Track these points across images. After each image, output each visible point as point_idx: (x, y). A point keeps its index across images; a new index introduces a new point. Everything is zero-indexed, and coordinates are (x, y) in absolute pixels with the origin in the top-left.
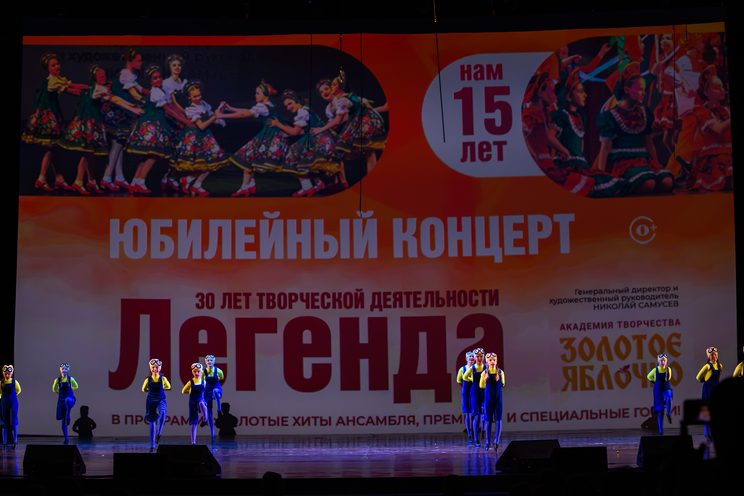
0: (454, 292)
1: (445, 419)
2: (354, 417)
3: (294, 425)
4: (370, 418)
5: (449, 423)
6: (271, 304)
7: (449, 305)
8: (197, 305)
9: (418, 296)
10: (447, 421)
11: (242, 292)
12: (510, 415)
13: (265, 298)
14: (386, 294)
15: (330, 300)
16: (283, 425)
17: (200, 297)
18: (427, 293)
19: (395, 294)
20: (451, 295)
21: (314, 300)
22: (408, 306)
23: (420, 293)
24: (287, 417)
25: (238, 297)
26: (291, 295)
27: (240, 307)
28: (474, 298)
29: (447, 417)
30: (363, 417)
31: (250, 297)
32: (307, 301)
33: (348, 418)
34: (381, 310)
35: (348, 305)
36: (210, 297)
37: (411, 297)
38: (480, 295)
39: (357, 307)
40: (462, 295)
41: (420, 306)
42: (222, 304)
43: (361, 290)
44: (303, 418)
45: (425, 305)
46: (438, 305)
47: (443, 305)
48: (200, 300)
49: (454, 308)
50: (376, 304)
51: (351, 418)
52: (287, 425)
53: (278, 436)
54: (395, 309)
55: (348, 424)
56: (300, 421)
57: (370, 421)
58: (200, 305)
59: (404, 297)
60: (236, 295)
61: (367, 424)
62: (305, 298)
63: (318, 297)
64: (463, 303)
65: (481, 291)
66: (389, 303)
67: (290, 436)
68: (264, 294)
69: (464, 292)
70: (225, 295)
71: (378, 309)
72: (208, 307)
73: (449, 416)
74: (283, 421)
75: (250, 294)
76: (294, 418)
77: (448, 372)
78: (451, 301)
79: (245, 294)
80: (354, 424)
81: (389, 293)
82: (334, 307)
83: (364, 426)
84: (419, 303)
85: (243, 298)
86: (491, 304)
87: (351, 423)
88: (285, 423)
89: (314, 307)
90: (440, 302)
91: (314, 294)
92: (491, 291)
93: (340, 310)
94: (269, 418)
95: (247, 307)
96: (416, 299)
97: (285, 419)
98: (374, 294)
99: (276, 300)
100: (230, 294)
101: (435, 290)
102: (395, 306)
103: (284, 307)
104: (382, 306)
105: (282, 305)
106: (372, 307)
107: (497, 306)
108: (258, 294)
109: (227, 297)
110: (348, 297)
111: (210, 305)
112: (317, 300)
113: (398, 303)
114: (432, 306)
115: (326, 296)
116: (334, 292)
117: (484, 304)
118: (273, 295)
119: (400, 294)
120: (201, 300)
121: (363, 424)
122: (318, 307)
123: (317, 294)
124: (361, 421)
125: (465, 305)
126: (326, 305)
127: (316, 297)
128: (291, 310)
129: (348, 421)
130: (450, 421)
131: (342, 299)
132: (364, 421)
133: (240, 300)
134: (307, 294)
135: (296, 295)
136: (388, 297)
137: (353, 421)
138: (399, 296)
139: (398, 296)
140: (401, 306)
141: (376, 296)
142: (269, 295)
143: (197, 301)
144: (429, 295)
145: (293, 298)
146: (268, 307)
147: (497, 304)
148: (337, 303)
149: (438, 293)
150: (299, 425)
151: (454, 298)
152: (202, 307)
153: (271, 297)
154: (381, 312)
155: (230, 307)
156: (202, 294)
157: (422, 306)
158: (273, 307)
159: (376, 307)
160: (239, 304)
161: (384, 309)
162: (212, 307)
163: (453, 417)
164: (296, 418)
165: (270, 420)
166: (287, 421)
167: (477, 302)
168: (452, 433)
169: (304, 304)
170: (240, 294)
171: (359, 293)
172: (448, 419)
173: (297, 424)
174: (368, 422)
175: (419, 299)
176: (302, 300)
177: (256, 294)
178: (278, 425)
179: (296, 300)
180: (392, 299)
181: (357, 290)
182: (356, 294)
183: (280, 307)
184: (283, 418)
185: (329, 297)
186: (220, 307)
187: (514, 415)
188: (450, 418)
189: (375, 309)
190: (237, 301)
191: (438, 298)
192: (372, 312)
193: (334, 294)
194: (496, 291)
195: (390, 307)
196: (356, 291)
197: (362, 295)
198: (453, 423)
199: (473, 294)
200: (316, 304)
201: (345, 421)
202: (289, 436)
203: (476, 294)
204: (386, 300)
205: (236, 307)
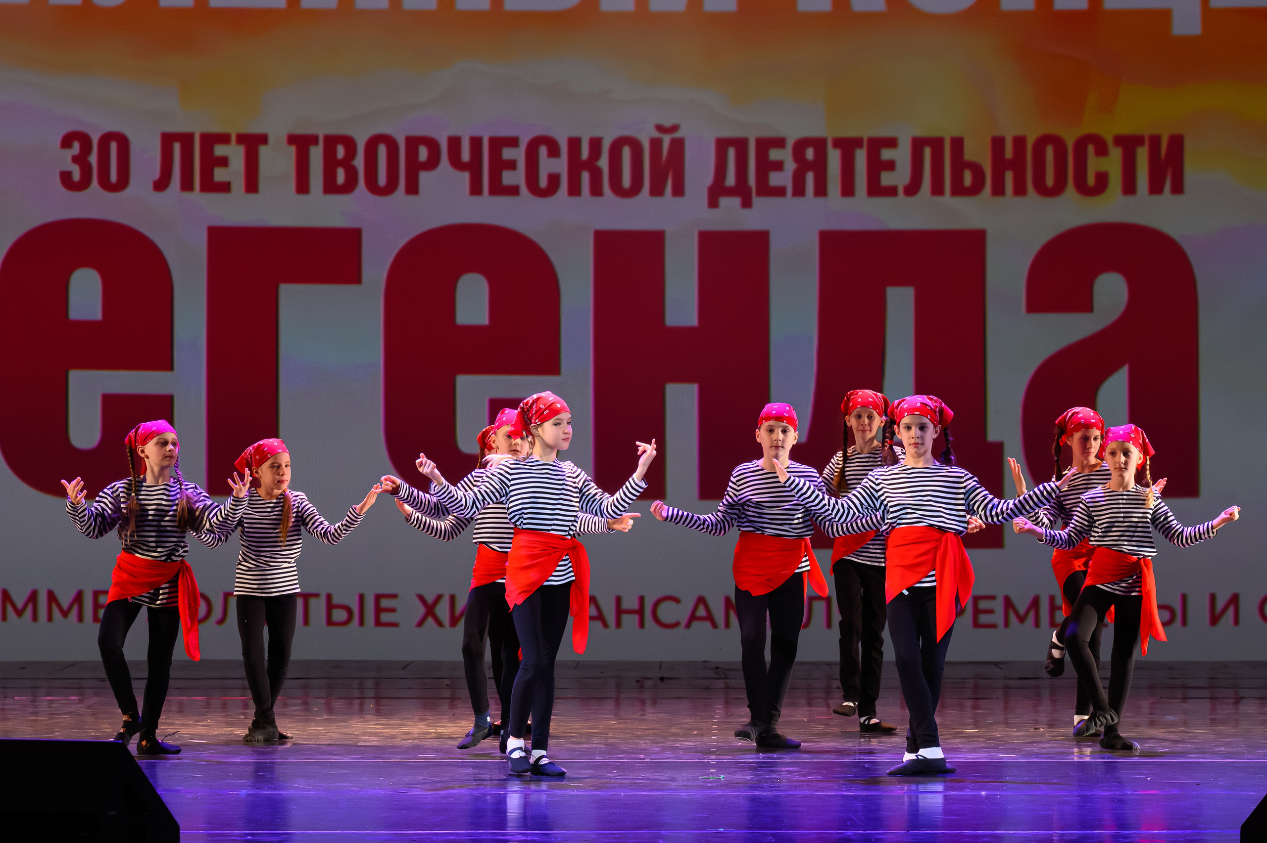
0: (1019, 142)
1: (977, 612)
2: (641, 599)
3: (420, 624)
4: (701, 600)
5: (993, 626)
6: (341, 176)
7: (998, 190)
8: (66, 177)
9: (886, 154)
10: (983, 619)
11: (233, 131)
12: (1219, 606)
13: (316, 154)
14: (765, 145)
15: (560, 165)
16: (378, 623)
17: (76, 146)
18: (918, 144)
19: (800, 146)
20: (1009, 153)
21: (500, 165)
22: (848, 190)
23: (891, 143)
24: (394, 596)
25: (220, 150)
26: (413, 143)
27: (225, 187)
28: (1094, 164)
29: (983, 605)
30: (677, 600)
31: (263, 150)
32: (473, 168)
33: (618, 600)
34: (747, 203)
35: (626, 182)
36: (114, 146)
37: (861, 157)
38: (1116, 153)
39: (657, 190)
40: (1050, 151)
41: (891, 191)
42: (156, 174)
43: (675, 128)
44: (452, 599)
45: (912, 189)
46: (959, 190)
47: (975, 190)
48: (75, 159)
49: (1019, 199)
50: (731, 180)
51: (630, 603)
52: (394, 625)
53: (363, 665)
54: (799, 200)
55: (618, 624)
56: (443, 610)
57: (701, 612)
58: (76, 176)
59: (834, 158)
60: (210, 140)
61: (688, 626)
62: (466, 156)
63: (518, 154)
64: (1050, 181)
65: (1120, 140)
66: (775, 179)
67: (406, 665)
68: (313, 140)
69: (1058, 143)
70: (167, 140)
71: (736, 201)
72: (105, 184)
73: (992, 598)
74: (378, 610)
75: (263, 139)
76: (421, 598)
77: (992, 436)
78: (1009, 177)
79: (242, 139)
80: (642, 624)
81: (780, 143)
82: (574, 190)
83: (681, 629)
84: (887, 179)
85: (236, 154)
86: (1156, 188)
87: (630, 620)
88: (385, 617)
89: (498, 189)
90: (968, 179)
91: (498, 144)
92: (1155, 141)
93: (597, 199)
94: (329, 597)
95: (252, 185)
96: (877, 166)
97: (385, 603)
98: (722, 145)
99: (359, 162)
100: (186, 139)
101: (946, 131)
102: (799, 190)
103: (390, 188)
104: (750, 189)
105: (382, 180)
106: (716, 193)
107: (1178, 198)
108: (293, 139)
109: (177, 147)
110: (626, 152)
111: (114, 178)
112: (512, 165)
113: (810, 177)
114: (938, 189)
115: (543, 150)
116: (575, 134)
117: (1129, 188)
118: (349, 143)
119: (819, 144)
120: (81, 160)
121: (677, 624)
122: (513, 191)
123: (513, 142)
124: (667, 612)
125: (1057, 190)
126: (543, 183)
127: (508, 153)
128: (411, 198)
129: (620, 612)
130: (998, 617)
131: (604, 163)
132: (680, 612)
133: (224, 162)
134: (476, 142)
135: (432, 144)
136: (774, 155)
137: (640, 612)
138: (816, 154)
139: (810, 154)
140: (821, 190)
141: (731, 153)
142: (331, 142)
143: (65, 160)
144: (927, 151)
145: (423, 153)
146: (330, 187)
147: (1178, 188)
148: (585, 177)
149: (958, 144)
150: (440, 624)
151: (1017, 165)
152: (83, 184)
153: (341, 152)
154: (746, 211)
155: (187, 185)
156: (84, 139)
157: (901, 191)
158: (349, 187)
159: (730, 192)
160: (220, 175)
161: (756, 201)
162: (123, 182)
163: (1008, 603)
164: (430, 599)
165: (330, 606)
166: (393, 610)
167: (1102, 180)
168: (1005, 663)
169: (466, 176)
170: (224, 139)
171: (666, 139)
172: (991, 611)
173: (430, 620)
174: (693, 617)
175: (890, 166)
176: (456, 162)
177: (285, 139)
178: (361, 623)
179: (432, 163)
180: (790, 166)
181: (660, 128)
182: (656, 144)
183: (373, 187)
184: (378, 598)
185: (554, 151)
186: (151, 186)
187: (1234, 600)
188: (998, 606)
189: (724, 201)
190: (211, 162)
191: (959, 164)
192: (715, 211)
193: (574, 143)
194: (1177, 142)
195: (780, 192)
196: (656, 134)
197: (678, 146)
198: (1006, 624)
199: (1091, 149)
200: (508, 178)
201: (610, 617)
202: (404, 668)
203: (1102, 150)
204: (766, 166)
205: (210, 186)
